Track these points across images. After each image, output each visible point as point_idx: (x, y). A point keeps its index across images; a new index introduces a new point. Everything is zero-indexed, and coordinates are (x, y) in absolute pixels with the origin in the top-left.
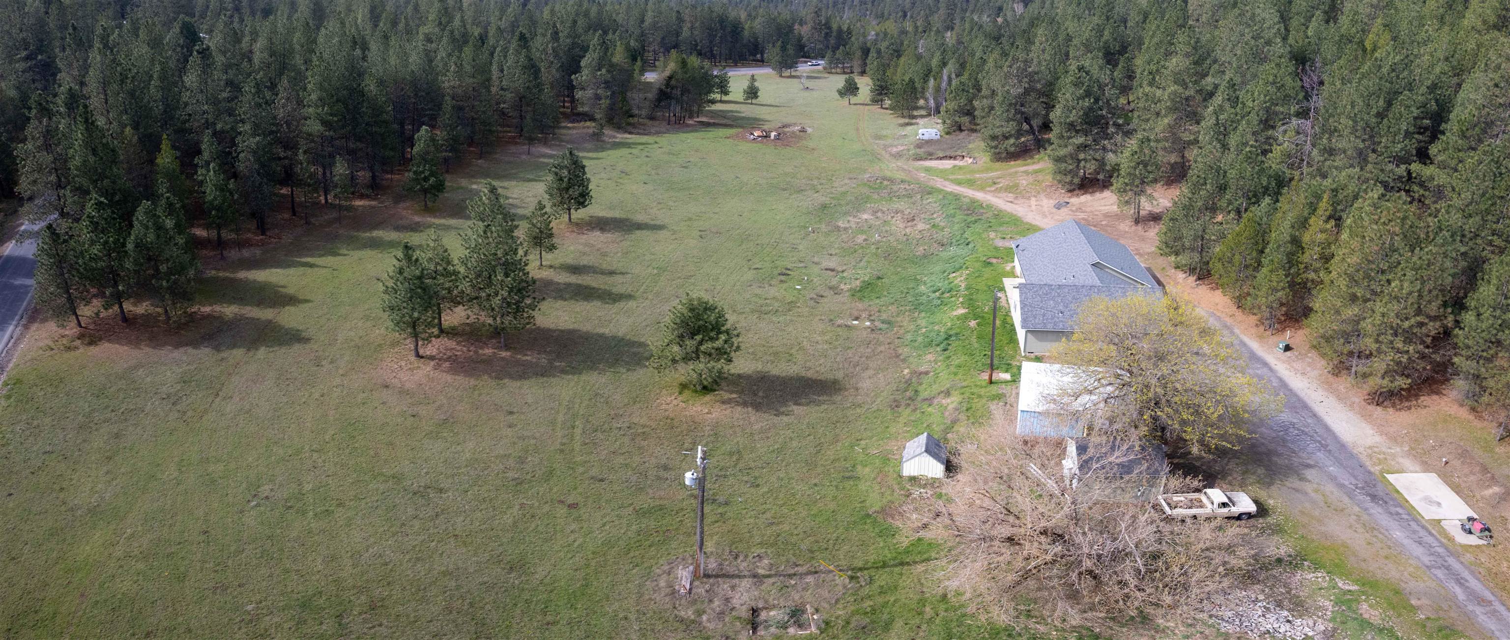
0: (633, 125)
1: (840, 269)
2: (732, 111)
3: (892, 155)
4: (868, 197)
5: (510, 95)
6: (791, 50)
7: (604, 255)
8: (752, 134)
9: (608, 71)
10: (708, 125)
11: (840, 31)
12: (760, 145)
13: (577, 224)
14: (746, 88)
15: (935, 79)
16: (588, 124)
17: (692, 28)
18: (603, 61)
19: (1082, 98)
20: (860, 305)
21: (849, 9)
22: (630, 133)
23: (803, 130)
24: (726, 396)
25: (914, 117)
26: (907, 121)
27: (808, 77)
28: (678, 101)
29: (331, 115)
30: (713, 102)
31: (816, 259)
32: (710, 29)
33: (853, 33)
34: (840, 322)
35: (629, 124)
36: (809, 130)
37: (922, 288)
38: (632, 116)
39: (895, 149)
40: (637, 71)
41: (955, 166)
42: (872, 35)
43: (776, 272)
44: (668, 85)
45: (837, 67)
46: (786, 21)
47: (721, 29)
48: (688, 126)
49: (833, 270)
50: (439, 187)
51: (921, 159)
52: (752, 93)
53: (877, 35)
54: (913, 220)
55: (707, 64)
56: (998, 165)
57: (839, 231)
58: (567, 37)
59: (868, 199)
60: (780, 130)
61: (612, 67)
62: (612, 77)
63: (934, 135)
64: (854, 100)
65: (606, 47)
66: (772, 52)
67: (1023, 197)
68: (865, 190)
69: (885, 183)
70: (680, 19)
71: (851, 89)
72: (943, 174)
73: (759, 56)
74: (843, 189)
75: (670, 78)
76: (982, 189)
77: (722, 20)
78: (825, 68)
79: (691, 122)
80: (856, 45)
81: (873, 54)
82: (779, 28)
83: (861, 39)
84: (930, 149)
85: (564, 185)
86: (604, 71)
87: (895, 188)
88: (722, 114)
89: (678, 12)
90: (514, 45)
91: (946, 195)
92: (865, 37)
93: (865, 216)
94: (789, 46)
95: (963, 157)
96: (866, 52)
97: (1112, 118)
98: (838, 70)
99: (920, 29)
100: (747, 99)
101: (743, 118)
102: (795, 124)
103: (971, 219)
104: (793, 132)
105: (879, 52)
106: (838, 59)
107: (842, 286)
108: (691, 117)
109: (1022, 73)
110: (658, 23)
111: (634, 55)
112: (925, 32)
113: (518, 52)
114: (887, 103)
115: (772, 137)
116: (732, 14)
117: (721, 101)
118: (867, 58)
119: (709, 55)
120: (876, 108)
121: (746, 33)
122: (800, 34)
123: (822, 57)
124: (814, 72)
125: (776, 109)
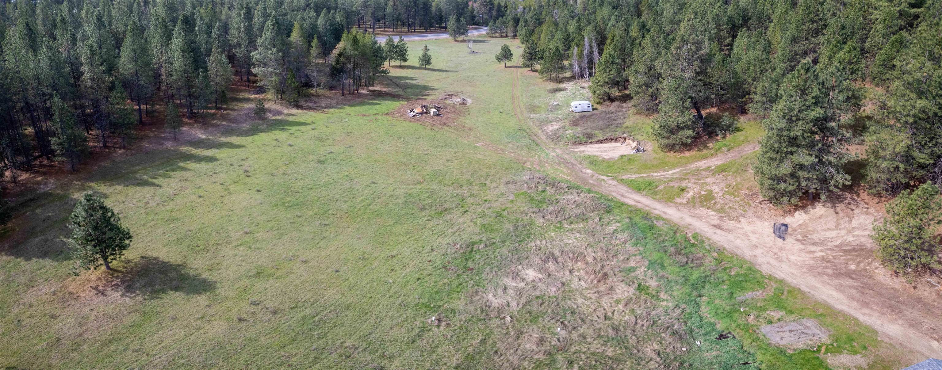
0: (308, 97)
2: (406, 78)
3: (549, 137)
6: (464, 21)
8: (412, 110)
9: (279, 50)
10: (379, 95)
11: (499, 5)
12: (417, 124)
14: (421, 56)
15: (578, 46)
18: (275, 41)
23: (463, 103)
26: (556, 85)
27: (475, 42)
33: (508, 7)
36: (470, 102)
39: (550, 128)
41: (621, 156)
42: (520, 9)
45: (496, 32)
48: (360, 96)
51: (580, 143)
52: (426, 60)
53: (524, 8)
56: (672, 156)
60: (441, 103)
63: (586, 107)
64: (509, 64)
66: (451, 23)
71: (506, 55)
73: (443, 24)
78: (488, 34)
79: (364, 91)
80: (510, 17)
81: (522, 23)
82: (457, 4)
83: (513, 11)
88: (397, 81)
92: (516, 9)
94: (463, 18)
95: (625, 139)
96: (517, 21)
98: (498, 35)
100: (422, 65)
101: (414, 86)
102: (458, 94)
104: (454, 106)
105: (526, 21)
106: (497, 27)
112: (555, 4)
114: (538, 67)
115: (432, 113)
117: (398, 67)
118: (517, 25)
120: (526, 71)
121: (433, 9)
122: (473, 8)
123: (487, 25)
124: (479, 36)
125: (444, 74)
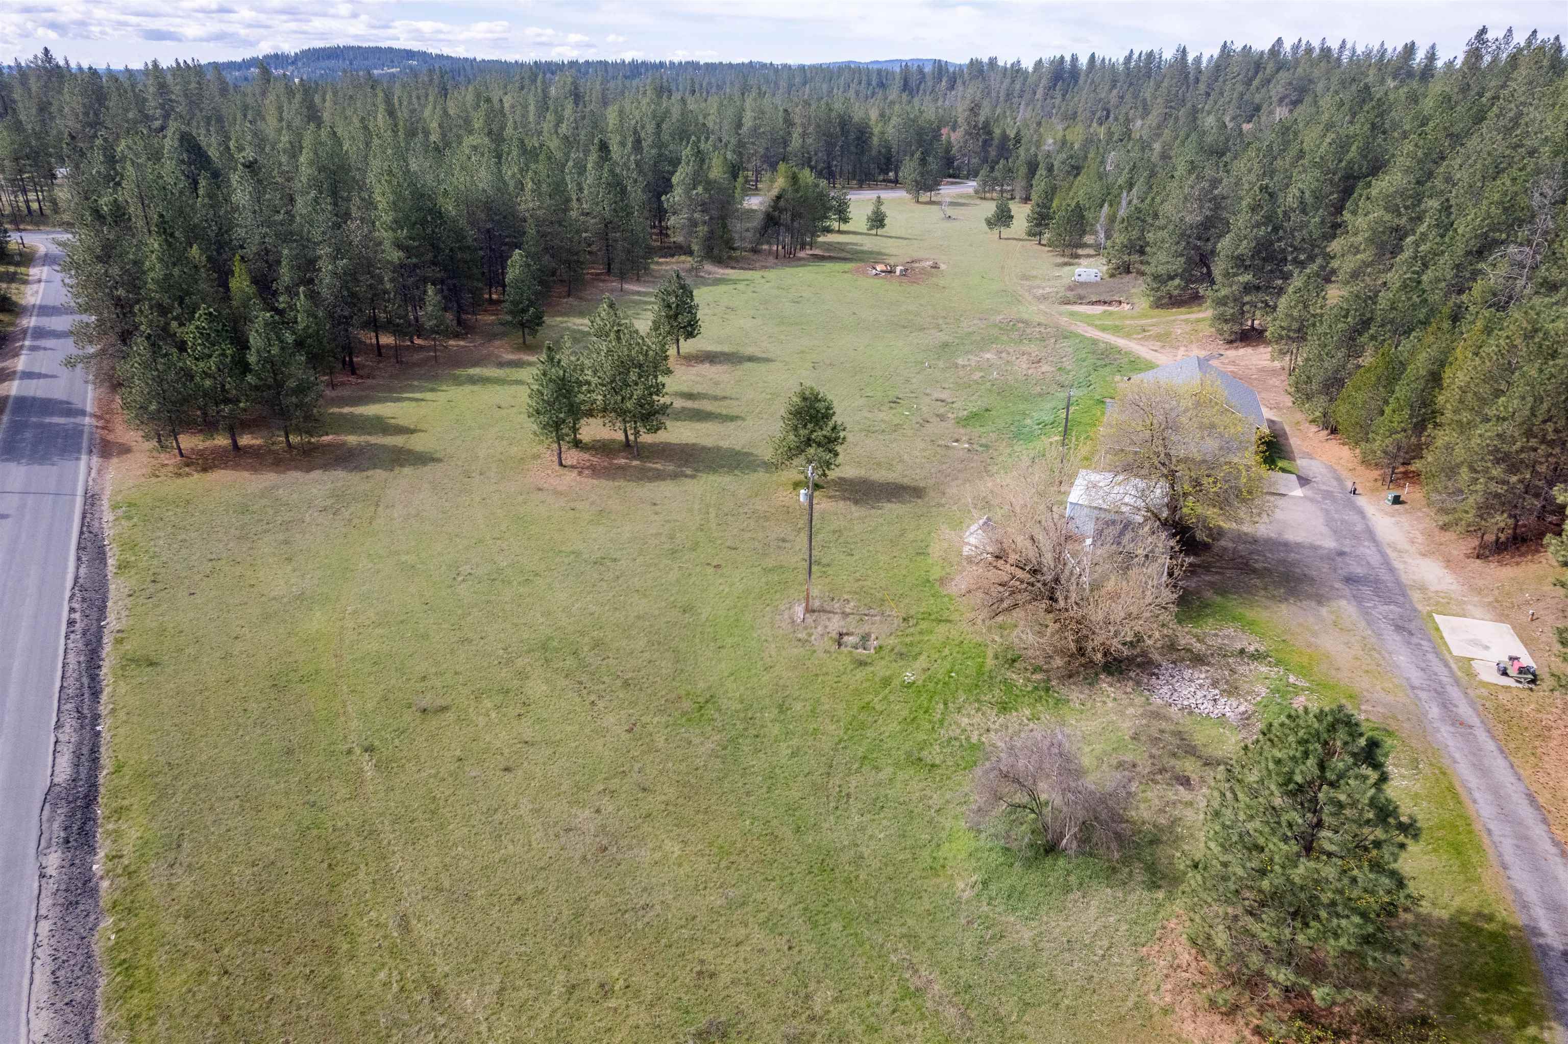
0: (737, 260)
1: (950, 400)
2: (851, 243)
3: (1035, 297)
4: (997, 338)
5: (593, 221)
6: (934, 165)
7: (717, 384)
8: (874, 269)
9: (705, 189)
10: (822, 258)
11: (1005, 137)
12: (881, 281)
13: (685, 358)
14: (870, 213)
15: (1111, 205)
16: (683, 258)
17: (804, 135)
18: (698, 177)
19: (1258, 225)
20: (962, 431)
21: (1027, 105)
22: (732, 268)
23: (935, 267)
24: (832, 493)
25: (1078, 256)
26: (1066, 260)
27: (953, 204)
28: (789, 229)
29: (411, 238)
30: (828, 230)
31: (928, 391)
32: (830, 135)
33: (1023, 141)
34: (940, 442)
35: (730, 258)
36: (943, 267)
37: (1028, 421)
38: (734, 249)
39: (1041, 291)
40: (738, 191)
41: (1105, 311)
42: (1049, 144)
43: (886, 400)
44: (775, 209)
45: (994, 190)
46: (930, 122)
47: (842, 135)
48: (800, 259)
49: (943, 401)
50: (538, 321)
51: (1069, 303)
52: (878, 220)
53: (1056, 144)
54: (1039, 362)
55: (823, 183)
56: (1157, 311)
57: (957, 367)
58: (652, 147)
59: (995, 340)
60: (908, 266)
61: (709, 185)
62: (710, 198)
63: (1093, 276)
64: (1005, 232)
65: (701, 157)
66: (909, 169)
67: (1171, 347)
68: (995, 332)
69: (1021, 325)
70: (789, 122)
71: (1003, 218)
72: (1089, 320)
73: (891, 175)
74: (970, 330)
75: (779, 198)
76: (1128, 336)
77: (844, 122)
78: (976, 192)
79: (802, 255)
80: (1023, 158)
81: (1042, 171)
82: (920, 132)
83: (1033, 149)
84: (1081, 291)
85: (672, 313)
86: (700, 189)
87: (1028, 331)
88: (840, 247)
89: (786, 111)
90: (593, 157)
91: (1083, 338)
92: (1037, 147)
93: (988, 356)
94: (930, 159)
95: (1120, 302)
96: (1033, 168)
97: (1292, 252)
98: (995, 195)
99: (1115, 138)
100: (870, 229)
101: (863, 252)
102: (927, 260)
103: (1099, 363)
104: (923, 269)
105: (1050, 169)
106: (995, 179)
107: (950, 415)
108: (803, 248)
109: (1206, 196)
110: (760, 126)
111: (734, 171)
112: (1121, 140)
113: (599, 166)
114: (1047, 236)
115: (898, 273)
116: (858, 114)
117: (839, 232)
118: (1033, 175)
119: (829, 174)
120: (1032, 245)
121: (875, 140)
122: (949, 142)
123: (976, 176)
124: (961, 196)
125: (905, 242)
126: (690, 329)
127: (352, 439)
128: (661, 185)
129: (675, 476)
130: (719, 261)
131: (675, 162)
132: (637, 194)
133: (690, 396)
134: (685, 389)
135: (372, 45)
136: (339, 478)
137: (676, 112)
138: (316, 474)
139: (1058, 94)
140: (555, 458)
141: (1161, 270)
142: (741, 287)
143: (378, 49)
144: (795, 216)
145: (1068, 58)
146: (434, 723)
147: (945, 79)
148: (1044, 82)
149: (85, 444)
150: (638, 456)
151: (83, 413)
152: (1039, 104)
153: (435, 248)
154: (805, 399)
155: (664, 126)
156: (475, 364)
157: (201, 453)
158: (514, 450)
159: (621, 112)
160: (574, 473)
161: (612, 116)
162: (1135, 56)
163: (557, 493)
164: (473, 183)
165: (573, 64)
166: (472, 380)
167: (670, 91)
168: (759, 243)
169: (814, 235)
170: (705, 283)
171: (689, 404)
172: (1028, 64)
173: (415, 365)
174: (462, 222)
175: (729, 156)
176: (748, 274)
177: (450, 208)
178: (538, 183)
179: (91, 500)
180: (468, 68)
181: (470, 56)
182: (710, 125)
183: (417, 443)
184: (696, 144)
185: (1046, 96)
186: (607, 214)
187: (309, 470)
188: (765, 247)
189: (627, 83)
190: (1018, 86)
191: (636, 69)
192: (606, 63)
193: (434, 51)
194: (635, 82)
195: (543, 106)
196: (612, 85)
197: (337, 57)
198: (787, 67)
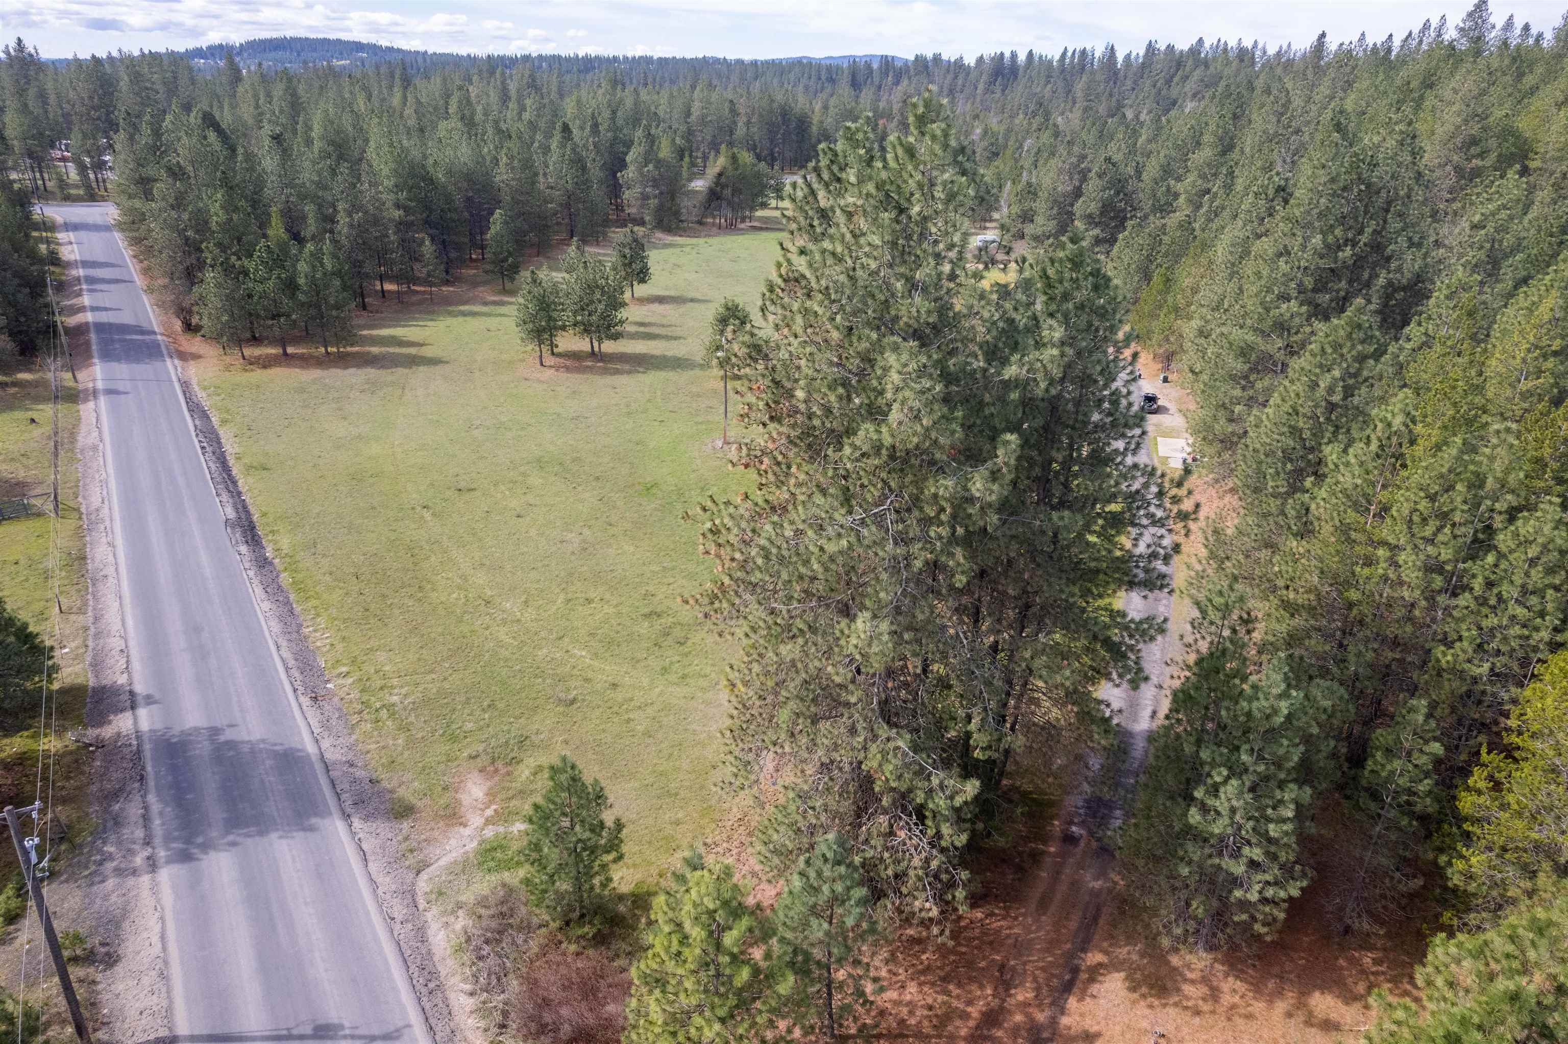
0: (684, 230)
5: (557, 193)
7: (664, 316)
9: (656, 167)
10: (761, 229)
13: (638, 299)
15: (1013, 183)
16: (636, 227)
17: (748, 124)
18: (649, 156)
21: (968, 99)
22: (680, 236)
28: (729, 203)
29: (408, 200)
30: (764, 205)
32: (773, 124)
35: (678, 228)
38: (682, 221)
44: (717, 184)
47: (784, 124)
48: (741, 230)
50: (515, 270)
55: (762, 164)
58: (608, 131)
61: (659, 163)
62: (660, 174)
65: (651, 140)
70: (734, 111)
75: (720, 175)
77: (785, 113)
79: (743, 226)
85: (627, 260)
86: (651, 167)
88: (777, 220)
90: (557, 138)
99: (1034, 127)
108: (743, 221)
110: (707, 115)
111: (682, 152)
113: (562, 146)
117: (774, 206)
119: (770, 158)
121: (814, 129)
126: (643, 275)
127: (375, 350)
128: (617, 164)
129: (629, 372)
130: (669, 230)
131: (629, 144)
132: (596, 172)
133: (642, 324)
134: (638, 319)
135: (321, 36)
136: (371, 372)
137: (629, 102)
138: (352, 371)
139: (998, 88)
140: (538, 361)
141: (1039, 231)
142: (687, 249)
143: (325, 41)
144: (736, 191)
145: (1007, 55)
146: (467, 496)
147: (891, 74)
148: (984, 77)
149: (165, 352)
150: (601, 360)
151: (154, 333)
152: (978, 99)
153: (428, 208)
154: (728, 309)
155: (619, 114)
156: (465, 303)
157: (259, 358)
158: (504, 356)
159: (579, 102)
160: (553, 371)
161: (569, 107)
162: (1069, 54)
163: (540, 381)
164: (456, 157)
165: (527, 58)
166: (464, 314)
167: (623, 85)
168: (704, 216)
169: (752, 209)
170: (656, 247)
171: (642, 329)
172: (970, 60)
173: (413, 304)
174: (451, 188)
175: (678, 141)
176: (694, 241)
177: (441, 176)
178: (512, 158)
179: (186, 386)
180: (420, 60)
181: (421, 49)
182: (661, 114)
183: (427, 352)
184: (648, 128)
185: (987, 91)
186: (569, 187)
187: (346, 368)
188: (710, 220)
189: (582, 76)
190: (960, 82)
191: (588, 64)
192: (559, 57)
193: (384, 43)
194: (589, 77)
195: (505, 98)
196: (567, 78)
197: (285, 49)
198: (740, 62)
